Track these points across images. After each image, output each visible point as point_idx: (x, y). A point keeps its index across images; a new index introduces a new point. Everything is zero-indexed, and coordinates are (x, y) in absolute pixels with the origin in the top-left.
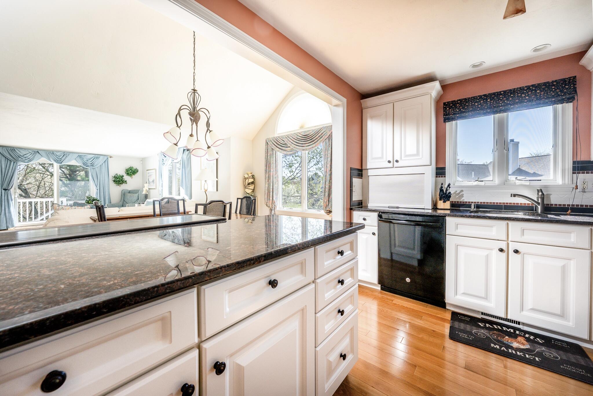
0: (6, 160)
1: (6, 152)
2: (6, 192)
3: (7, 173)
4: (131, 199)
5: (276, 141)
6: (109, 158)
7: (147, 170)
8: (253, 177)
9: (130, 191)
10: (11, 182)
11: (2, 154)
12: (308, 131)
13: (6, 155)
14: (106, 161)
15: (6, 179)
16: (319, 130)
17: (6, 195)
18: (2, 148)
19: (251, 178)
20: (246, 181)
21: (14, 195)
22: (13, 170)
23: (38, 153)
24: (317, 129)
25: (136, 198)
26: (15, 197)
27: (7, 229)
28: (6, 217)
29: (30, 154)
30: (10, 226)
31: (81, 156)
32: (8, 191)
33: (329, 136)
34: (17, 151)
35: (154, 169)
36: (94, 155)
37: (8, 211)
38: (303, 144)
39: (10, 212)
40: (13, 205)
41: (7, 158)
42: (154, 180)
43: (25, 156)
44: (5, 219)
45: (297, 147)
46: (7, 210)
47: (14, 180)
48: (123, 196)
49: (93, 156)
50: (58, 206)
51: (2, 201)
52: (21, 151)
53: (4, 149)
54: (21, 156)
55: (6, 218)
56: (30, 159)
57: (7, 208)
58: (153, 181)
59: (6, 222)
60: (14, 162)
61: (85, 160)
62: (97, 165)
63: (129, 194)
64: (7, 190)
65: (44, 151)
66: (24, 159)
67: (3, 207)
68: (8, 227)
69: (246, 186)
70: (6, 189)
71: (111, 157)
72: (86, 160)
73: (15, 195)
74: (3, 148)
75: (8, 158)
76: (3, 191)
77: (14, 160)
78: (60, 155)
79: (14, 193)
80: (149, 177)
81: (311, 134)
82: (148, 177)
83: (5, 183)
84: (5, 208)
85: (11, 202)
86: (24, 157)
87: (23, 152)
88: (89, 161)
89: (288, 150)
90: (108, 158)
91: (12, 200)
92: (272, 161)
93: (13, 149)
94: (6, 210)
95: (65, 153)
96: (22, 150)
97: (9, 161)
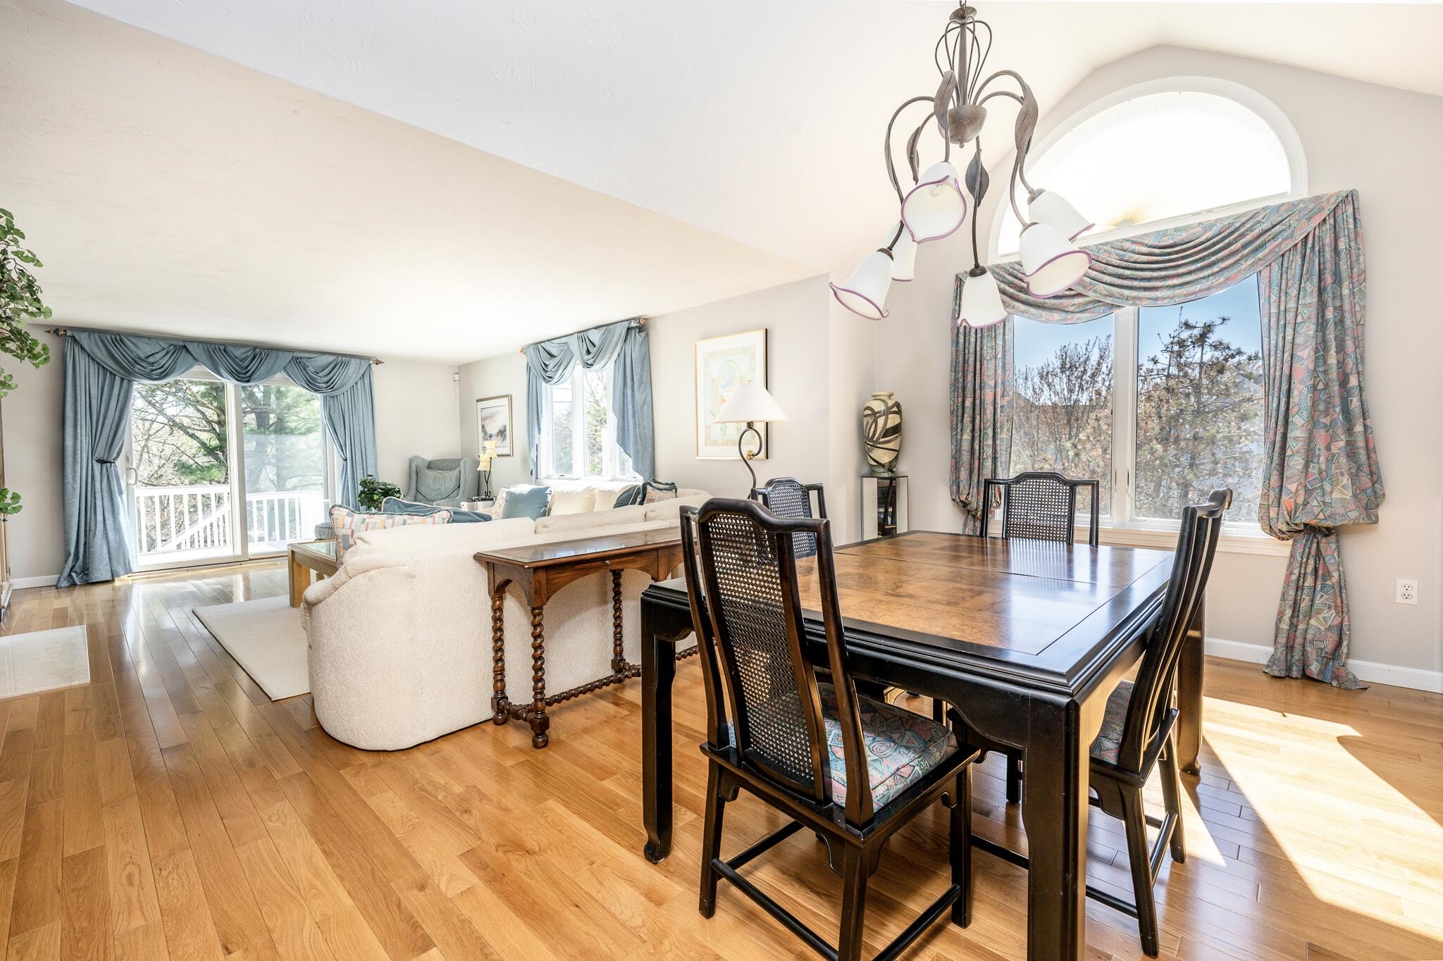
0: (101, 371)
1: (100, 349)
2: (104, 470)
3: (106, 412)
4: (437, 488)
5: (1011, 279)
6: (373, 366)
7: (478, 401)
8: (898, 409)
9: (430, 463)
10: (116, 440)
11: (89, 355)
12: (1177, 230)
13: (100, 356)
14: (366, 375)
15: (102, 430)
16: (1243, 220)
17: (105, 478)
18: (89, 336)
19: (895, 412)
20: (876, 421)
21: (125, 476)
22: (120, 403)
23: (184, 351)
24: (1231, 217)
25: (451, 484)
26: (128, 485)
27: (112, 581)
28: (108, 543)
29: (164, 352)
30: (120, 569)
31: (301, 358)
32: (109, 464)
33: (1306, 237)
34: (130, 344)
35: (507, 396)
36: (333, 358)
37: (112, 526)
38: (1150, 279)
39: (118, 530)
40: (124, 509)
41: (103, 367)
42: (505, 431)
43: (151, 360)
44: (105, 548)
45: (1126, 292)
46: (109, 522)
47: (123, 433)
48: (414, 476)
49: (331, 358)
50: (347, 515)
51: (95, 497)
52: (141, 344)
53: (95, 338)
54: (140, 359)
55: (109, 548)
56: (165, 367)
57: (108, 515)
58: (502, 433)
59: (110, 559)
60: (122, 379)
61: (311, 369)
62: (342, 387)
63: (431, 473)
64: (106, 462)
65: (201, 345)
66: (149, 368)
67: (98, 513)
68: (115, 574)
69: (878, 438)
70: (105, 459)
71: (378, 362)
72: (313, 370)
73: (128, 476)
74: (92, 337)
75: (105, 366)
76: (97, 467)
77: (122, 372)
78: (244, 356)
79: (125, 470)
80: (485, 423)
81: (1202, 239)
82: (483, 419)
83: (101, 441)
84: (104, 517)
85: (119, 498)
86: (149, 363)
87: (144, 349)
88: (321, 374)
89: (1071, 309)
90: (370, 365)
91: (121, 493)
92: (990, 351)
93: (118, 337)
94: (107, 522)
95: (258, 350)
96: (144, 340)
97: (108, 373)
